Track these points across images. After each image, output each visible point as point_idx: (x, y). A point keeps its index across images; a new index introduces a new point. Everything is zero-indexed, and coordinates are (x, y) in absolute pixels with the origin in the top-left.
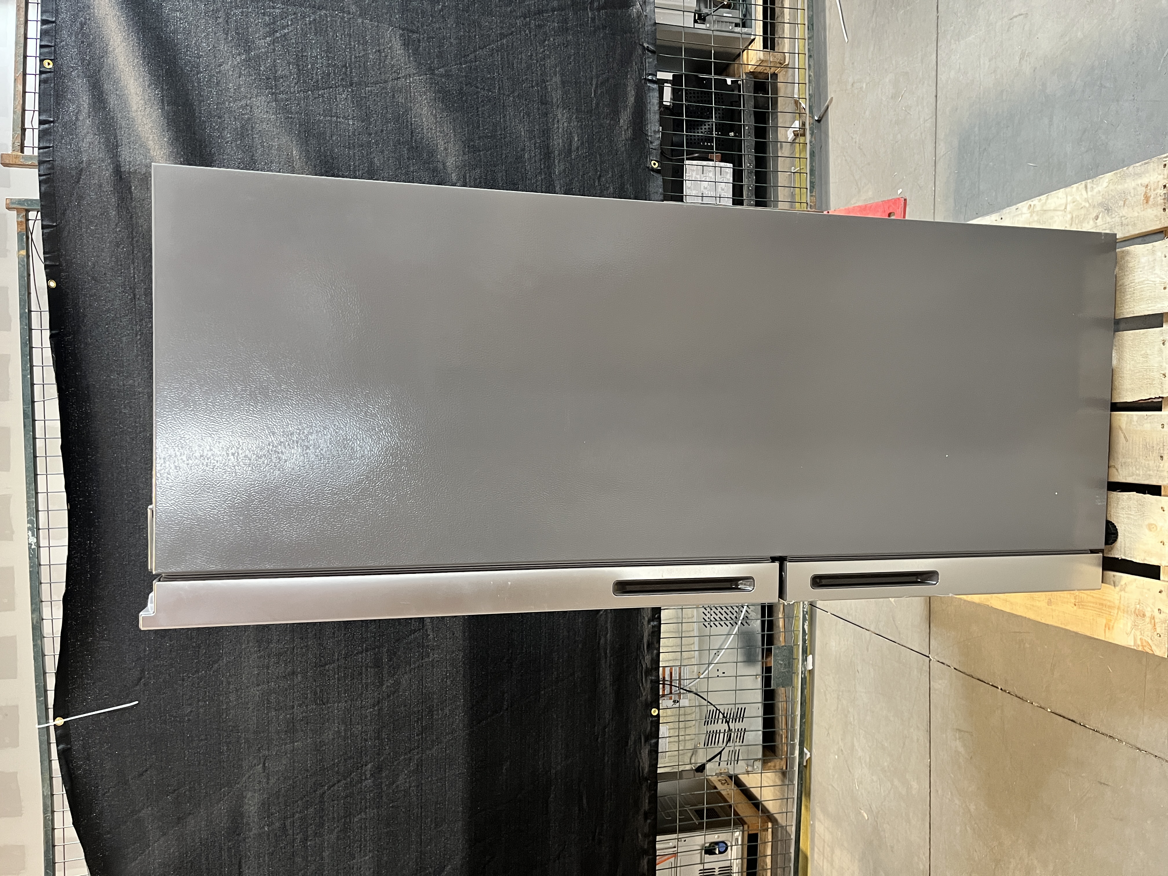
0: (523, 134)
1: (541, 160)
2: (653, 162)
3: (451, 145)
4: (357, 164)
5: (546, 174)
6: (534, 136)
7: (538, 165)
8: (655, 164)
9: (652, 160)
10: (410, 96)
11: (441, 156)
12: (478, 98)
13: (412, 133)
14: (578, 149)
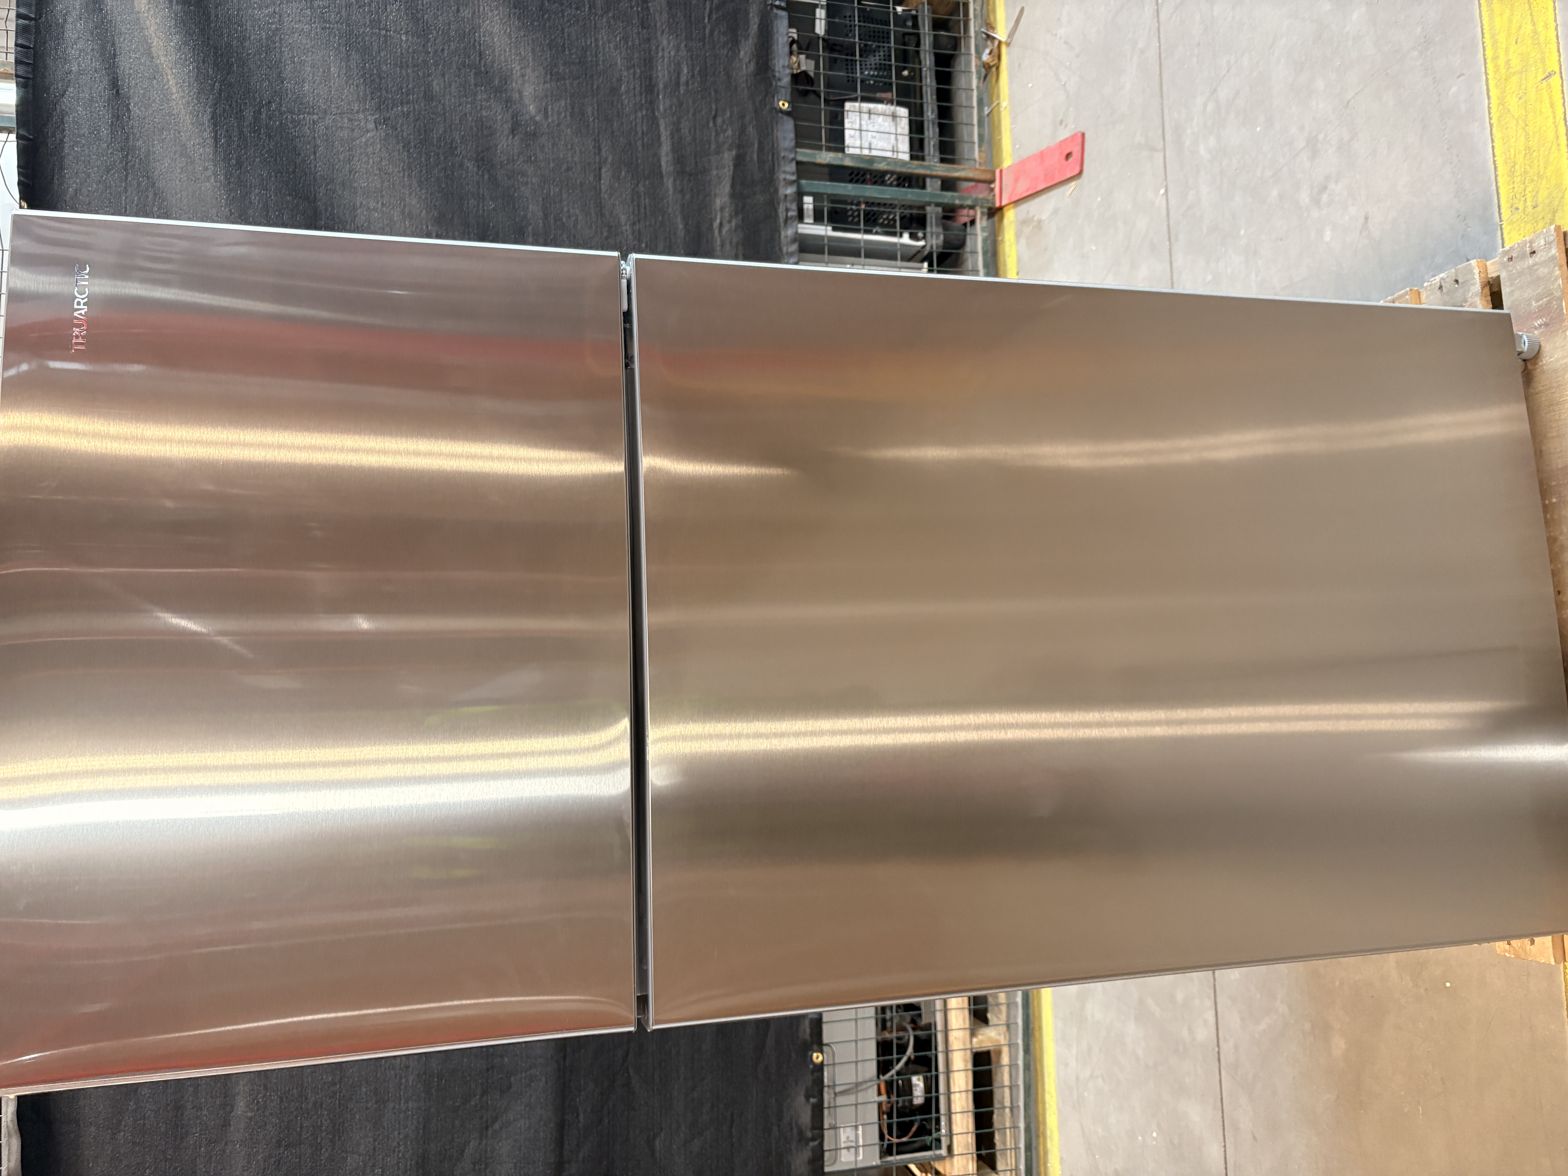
0: (619, 62)
1: (641, 94)
2: (781, 103)
3: (529, 71)
4: (410, 86)
5: (647, 110)
6: (634, 66)
7: (638, 99)
8: (783, 104)
9: (780, 100)
10: (479, 11)
11: (516, 83)
12: (563, 16)
13: (480, 54)
14: (687, 83)
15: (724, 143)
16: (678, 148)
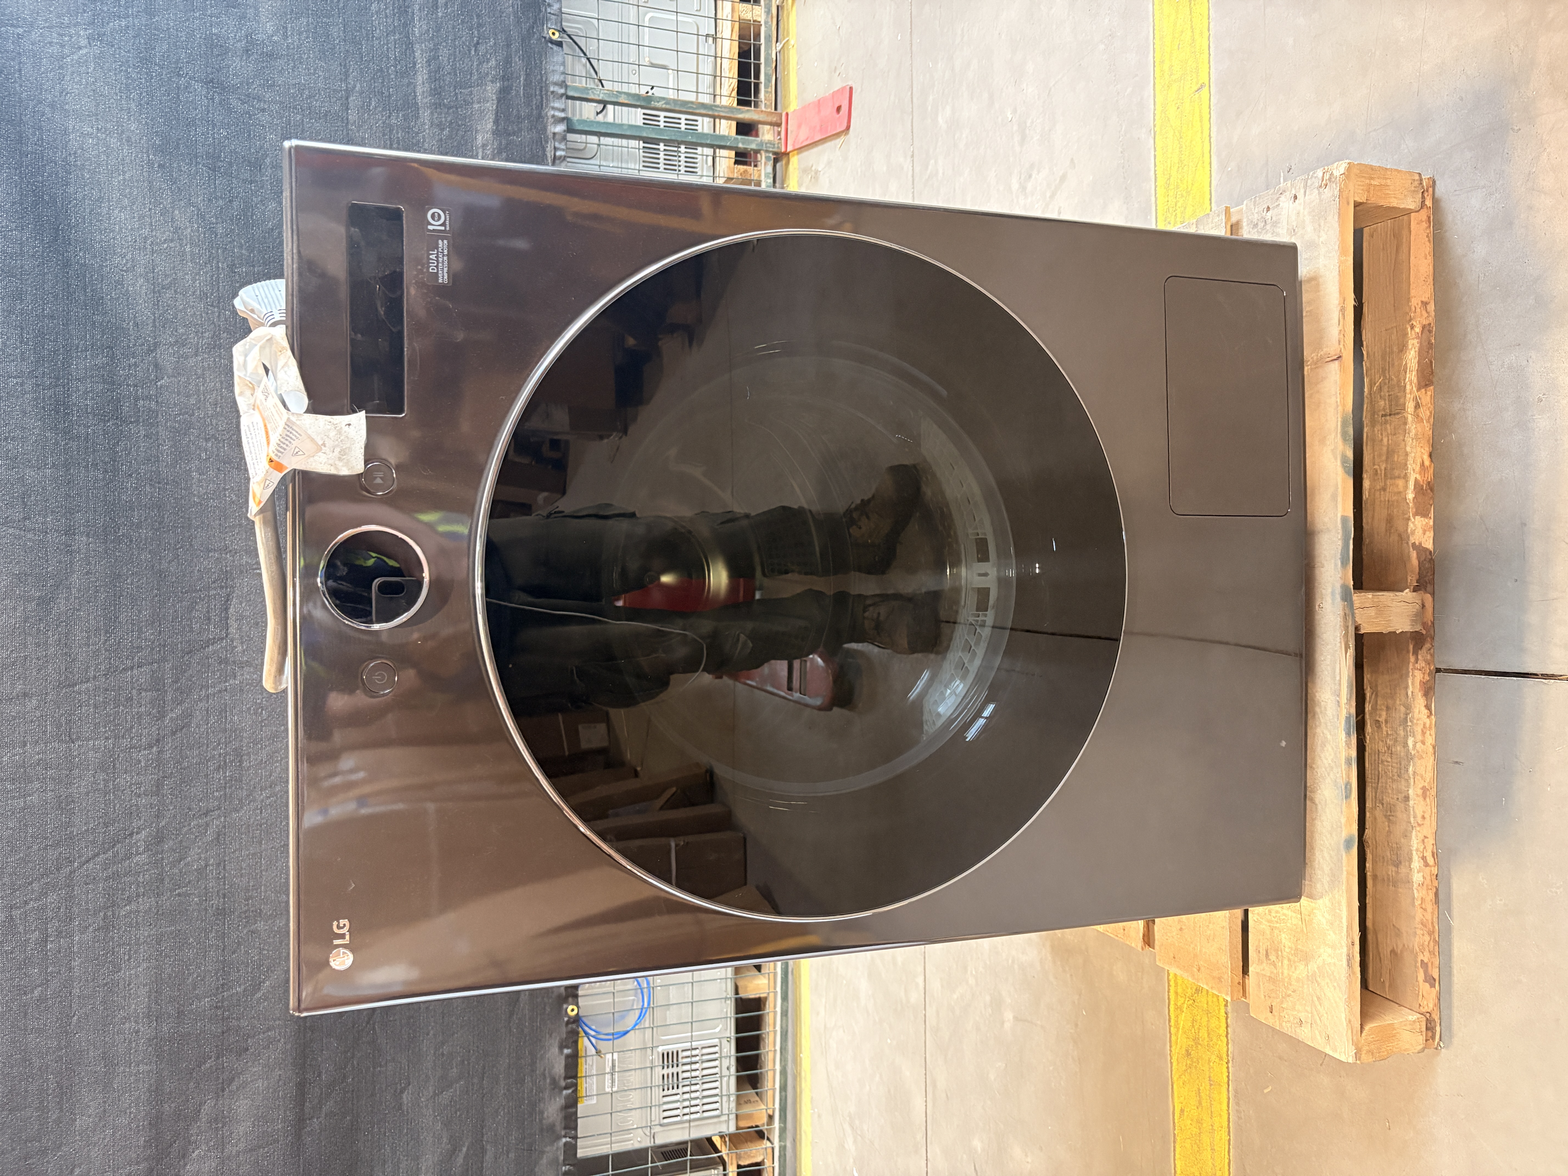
2: (551, 32)
5: (401, 33)
8: (554, 34)
9: (550, 28)
15: (487, 74)
16: (435, 76)
